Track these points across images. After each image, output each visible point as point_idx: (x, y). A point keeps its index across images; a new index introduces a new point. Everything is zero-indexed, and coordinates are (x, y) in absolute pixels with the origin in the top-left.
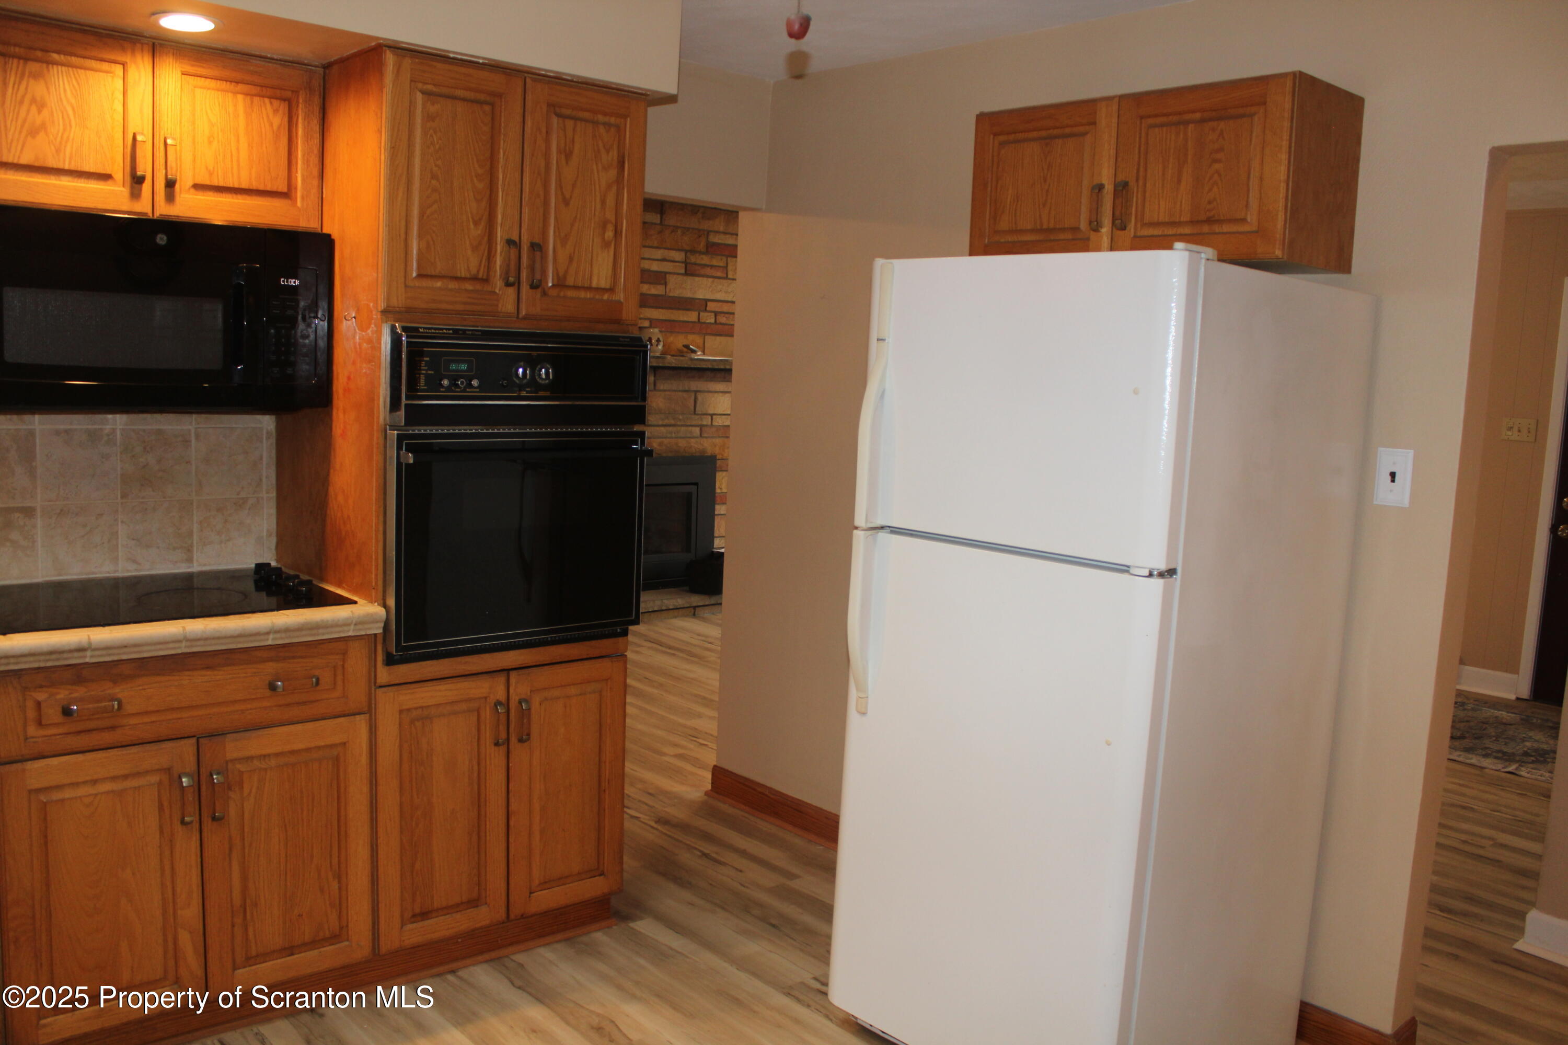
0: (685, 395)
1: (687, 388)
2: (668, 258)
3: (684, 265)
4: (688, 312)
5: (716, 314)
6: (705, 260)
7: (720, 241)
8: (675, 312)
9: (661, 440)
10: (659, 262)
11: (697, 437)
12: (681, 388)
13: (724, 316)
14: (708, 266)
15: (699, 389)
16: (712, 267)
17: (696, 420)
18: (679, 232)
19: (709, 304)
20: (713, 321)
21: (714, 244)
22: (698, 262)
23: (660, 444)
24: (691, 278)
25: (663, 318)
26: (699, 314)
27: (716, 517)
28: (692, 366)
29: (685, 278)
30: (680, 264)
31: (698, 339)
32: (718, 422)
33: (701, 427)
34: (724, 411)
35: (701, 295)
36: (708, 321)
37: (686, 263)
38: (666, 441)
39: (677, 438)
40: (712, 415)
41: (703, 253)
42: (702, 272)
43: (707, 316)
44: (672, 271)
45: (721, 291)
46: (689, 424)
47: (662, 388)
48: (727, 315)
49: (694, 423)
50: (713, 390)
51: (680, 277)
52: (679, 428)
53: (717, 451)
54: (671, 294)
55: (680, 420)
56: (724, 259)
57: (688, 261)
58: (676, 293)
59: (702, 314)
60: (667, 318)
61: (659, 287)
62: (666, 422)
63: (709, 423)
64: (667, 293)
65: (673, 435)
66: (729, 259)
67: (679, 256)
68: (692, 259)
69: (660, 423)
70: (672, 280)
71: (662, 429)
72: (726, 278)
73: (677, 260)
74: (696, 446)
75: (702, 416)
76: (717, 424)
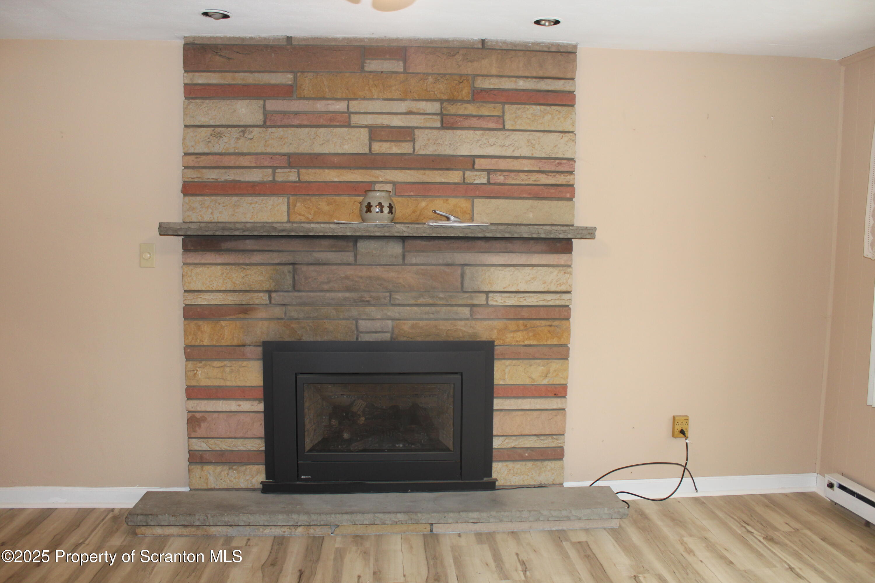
0: (447, 269)
1: (450, 262)
2: (414, 110)
3: (439, 117)
4: (447, 172)
5: (489, 172)
6: (471, 109)
7: (492, 87)
8: (427, 172)
9: (415, 322)
10: (403, 116)
11: (468, 319)
12: (441, 261)
13: (500, 175)
14: (474, 116)
15: (467, 262)
16: (480, 117)
17: (464, 299)
18: (430, 79)
19: (477, 161)
20: (484, 181)
21: (483, 90)
22: (460, 112)
23: (413, 327)
24: (450, 131)
25: (413, 180)
26: (464, 174)
27: (495, 414)
28: (434, 235)
29: (442, 132)
30: (434, 117)
31: (463, 204)
32: (496, 301)
33: (473, 306)
34: (504, 288)
35: (464, 150)
36: (476, 182)
37: (442, 115)
38: (422, 323)
39: (436, 319)
40: (487, 293)
41: (468, 102)
42: (466, 123)
43: (476, 175)
44: (421, 125)
45: (494, 144)
46: (454, 303)
47: (414, 261)
48: (505, 174)
49: (460, 302)
50: (478, 263)
51: (435, 132)
52: (438, 308)
53: (493, 335)
54: (421, 152)
55: (441, 299)
56: (499, 106)
57: (445, 112)
58: (430, 150)
59: (467, 173)
60: (418, 180)
61: (404, 144)
62: (421, 301)
63: (484, 303)
64: (416, 151)
65: (432, 316)
66: (506, 106)
67: (434, 107)
68: (452, 109)
69: (412, 302)
70: (421, 137)
71: (415, 309)
72: (503, 129)
73: (428, 112)
74: (464, 329)
75: (472, 294)
76: (495, 303)
